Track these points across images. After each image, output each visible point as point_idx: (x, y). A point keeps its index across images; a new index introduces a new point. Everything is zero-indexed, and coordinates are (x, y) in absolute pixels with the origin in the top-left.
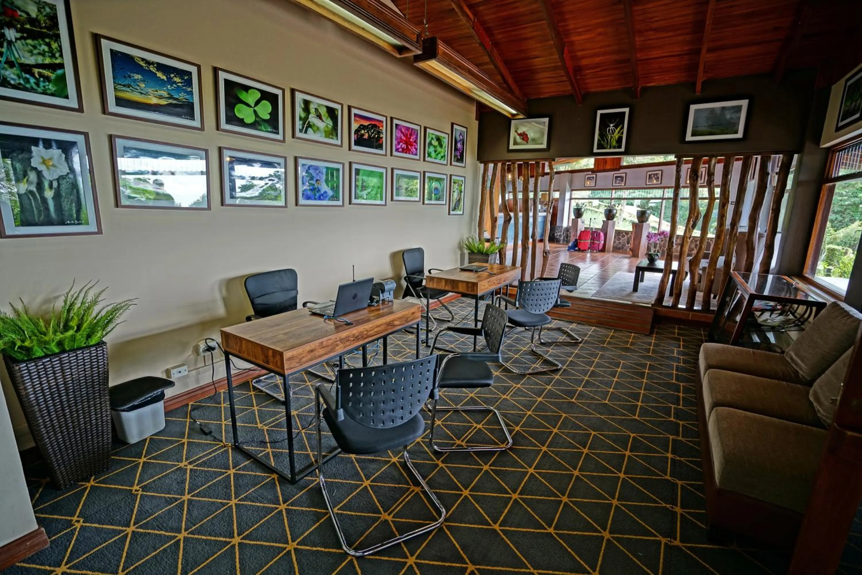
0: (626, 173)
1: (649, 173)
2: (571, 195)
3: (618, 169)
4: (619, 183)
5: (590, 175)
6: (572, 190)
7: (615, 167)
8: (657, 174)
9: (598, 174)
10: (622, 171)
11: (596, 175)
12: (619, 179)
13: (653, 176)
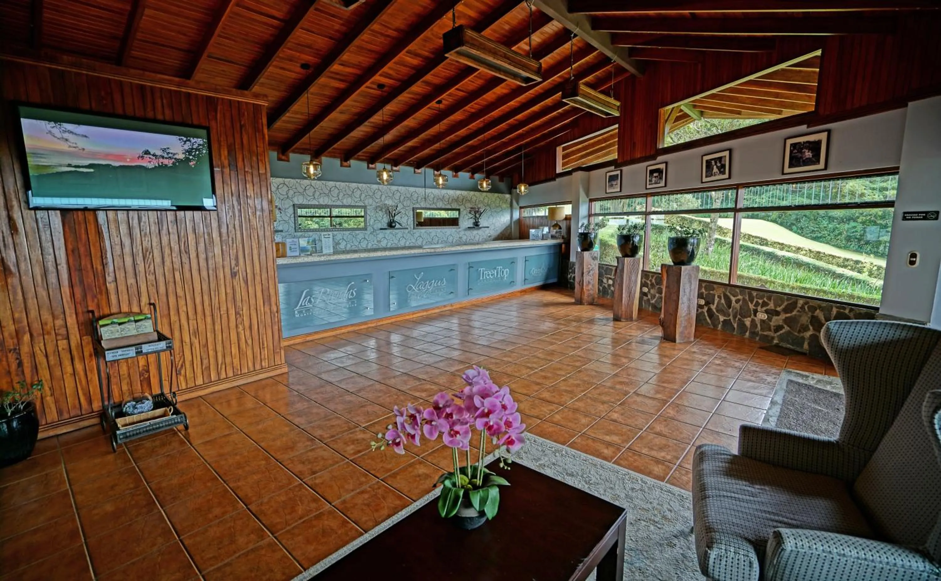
0: (666, 163)
1: (706, 158)
2: (590, 209)
3: (654, 157)
4: (656, 183)
5: (612, 171)
6: (591, 200)
7: (648, 154)
8: (720, 159)
9: (624, 169)
10: (660, 158)
11: (621, 171)
12: (655, 175)
13: (713, 162)
